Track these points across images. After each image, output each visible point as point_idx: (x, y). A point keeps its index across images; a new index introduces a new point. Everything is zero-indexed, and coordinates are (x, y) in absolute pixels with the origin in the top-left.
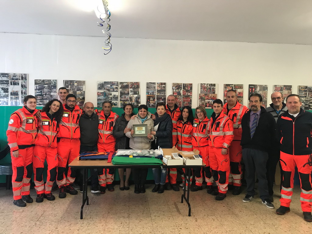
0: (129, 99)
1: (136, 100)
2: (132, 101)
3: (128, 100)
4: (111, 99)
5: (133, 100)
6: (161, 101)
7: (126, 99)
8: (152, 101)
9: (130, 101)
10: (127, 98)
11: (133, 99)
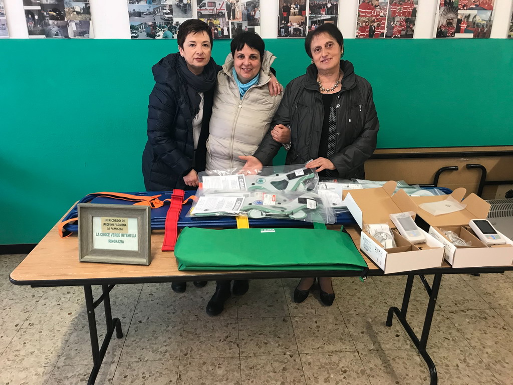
0: (225, 12)
1: (246, 12)
2: (234, 18)
3: (223, 16)
4: (171, 11)
5: (238, 15)
6: (324, 16)
7: (215, 12)
8: (295, 14)
9: (229, 19)
10: (218, 7)
11: (237, 10)
